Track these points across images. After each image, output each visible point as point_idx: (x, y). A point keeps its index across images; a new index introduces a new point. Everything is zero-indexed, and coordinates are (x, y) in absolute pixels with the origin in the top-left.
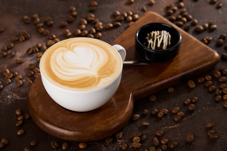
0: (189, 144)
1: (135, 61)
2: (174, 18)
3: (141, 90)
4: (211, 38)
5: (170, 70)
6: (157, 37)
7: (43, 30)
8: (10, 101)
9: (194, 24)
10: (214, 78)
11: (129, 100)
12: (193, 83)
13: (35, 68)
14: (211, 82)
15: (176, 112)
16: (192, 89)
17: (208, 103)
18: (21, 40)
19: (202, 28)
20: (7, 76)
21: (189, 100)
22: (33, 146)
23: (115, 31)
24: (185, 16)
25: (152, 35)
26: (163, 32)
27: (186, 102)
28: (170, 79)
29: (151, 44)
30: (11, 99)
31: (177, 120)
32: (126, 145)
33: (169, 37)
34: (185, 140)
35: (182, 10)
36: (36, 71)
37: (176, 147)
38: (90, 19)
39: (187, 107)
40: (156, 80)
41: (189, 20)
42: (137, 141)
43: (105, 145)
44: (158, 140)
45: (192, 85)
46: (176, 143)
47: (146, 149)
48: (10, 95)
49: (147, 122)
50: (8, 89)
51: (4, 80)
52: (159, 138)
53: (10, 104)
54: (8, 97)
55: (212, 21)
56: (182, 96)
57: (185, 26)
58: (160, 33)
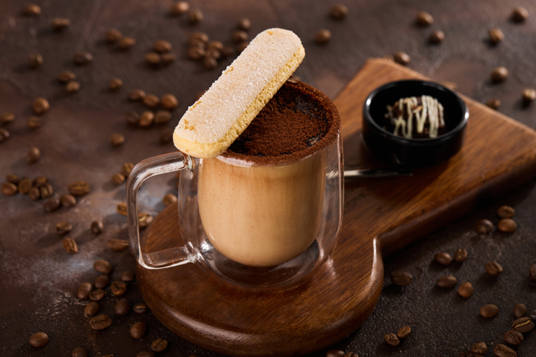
6: (414, 112)
8: (56, 309)
25: (401, 107)
26: (426, 99)
29: (400, 127)
30: (60, 305)
33: (438, 109)
48: (58, 294)
50: (53, 282)
58: (419, 102)
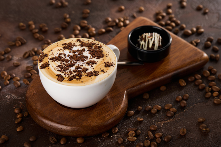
0: (182, 137)
1: (128, 61)
2: (163, 23)
3: (135, 88)
4: (199, 41)
5: (162, 69)
6: (149, 39)
7: (38, 35)
8: (8, 100)
9: (182, 29)
10: (203, 77)
11: (124, 97)
12: (184, 81)
13: (32, 70)
14: (200, 80)
15: (168, 108)
16: (183, 87)
17: (199, 100)
18: (17, 45)
19: (190, 32)
20: (5, 77)
21: (180, 97)
22: (32, 141)
23: (108, 35)
24: (174, 22)
25: (144, 37)
26: (154, 34)
27: (178, 99)
28: (162, 77)
29: (143, 45)
30: (10, 99)
31: (170, 116)
32: (122, 139)
33: (159, 38)
34: (178, 134)
35: (171, 16)
36: (32, 73)
37: (170, 140)
38: (83, 25)
39: (179, 104)
40: (149, 78)
41: (177, 25)
42: (132, 135)
43: (102, 139)
44: (153, 134)
45: (183, 83)
46: (170, 136)
47: (141, 142)
48: (8, 95)
49: (141, 117)
50: (6, 90)
51: (2, 82)
52: (153, 132)
53: (8, 103)
54: (7, 97)
55: (199, 26)
56: (174, 94)
57: (174, 30)
58: (151, 35)
